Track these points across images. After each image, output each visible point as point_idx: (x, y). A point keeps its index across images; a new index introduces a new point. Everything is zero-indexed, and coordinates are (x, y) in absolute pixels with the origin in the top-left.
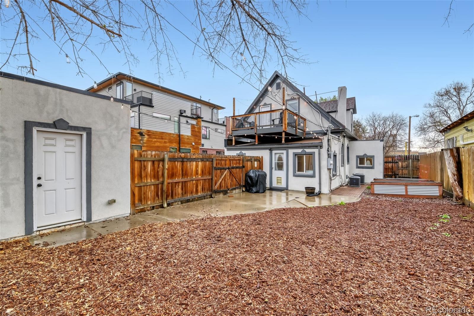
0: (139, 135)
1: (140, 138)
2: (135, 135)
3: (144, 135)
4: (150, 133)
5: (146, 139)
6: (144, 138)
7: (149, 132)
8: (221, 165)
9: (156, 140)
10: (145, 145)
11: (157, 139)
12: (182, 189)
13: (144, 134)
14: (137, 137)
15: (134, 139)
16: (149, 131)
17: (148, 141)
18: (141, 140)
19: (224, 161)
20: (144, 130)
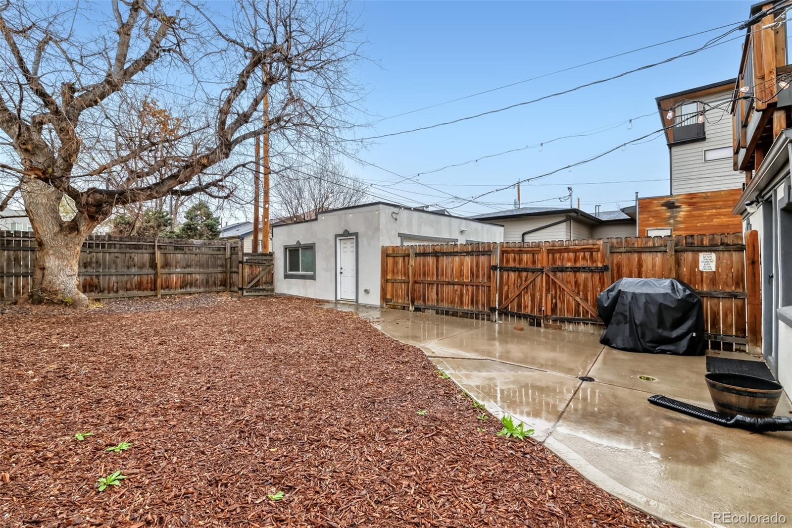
0: (664, 208)
1: (669, 214)
2: (656, 211)
3: (678, 207)
4: (694, 200)
5: (682, 213)
6: (679, 212)
7: (692, 198)
8: (520, 264)
9: (714, 211)
10: (682, 226)
11: (716, 209)
12: (437, 294)
13: (677, 204)
14: (661, 213)
15: (653, 217)
16: (691, 196)
17: (689, 216)
18: (670, 218)
19: (530, 256)
20: (679, 195)
